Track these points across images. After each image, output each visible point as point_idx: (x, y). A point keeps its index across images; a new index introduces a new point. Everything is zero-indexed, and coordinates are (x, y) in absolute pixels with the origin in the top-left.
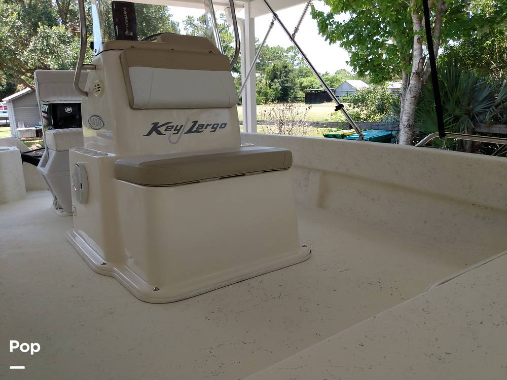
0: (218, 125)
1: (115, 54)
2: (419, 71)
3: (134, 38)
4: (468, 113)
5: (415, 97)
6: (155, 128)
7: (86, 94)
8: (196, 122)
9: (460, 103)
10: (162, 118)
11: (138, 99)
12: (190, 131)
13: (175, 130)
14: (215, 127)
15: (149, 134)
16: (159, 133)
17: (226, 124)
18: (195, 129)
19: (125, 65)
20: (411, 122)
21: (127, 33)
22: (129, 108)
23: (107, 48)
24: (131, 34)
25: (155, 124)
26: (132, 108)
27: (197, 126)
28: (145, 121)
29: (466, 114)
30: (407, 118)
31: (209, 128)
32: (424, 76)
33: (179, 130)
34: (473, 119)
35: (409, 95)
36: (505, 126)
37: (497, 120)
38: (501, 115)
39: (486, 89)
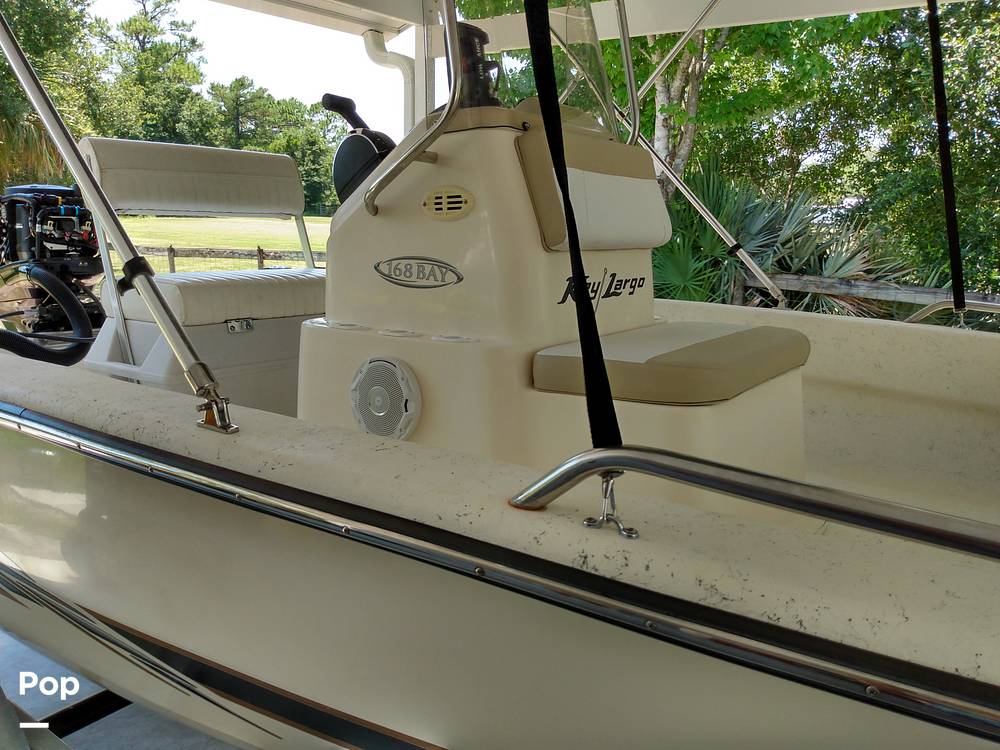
0: (636, 280)
3: (495, 101)
6: (571, 289)
7: (376, 210)
8: (614, 277)
13: (592, 291)
15: (563, 301)
17: (643, 279)
18: (612, 290)
22: (540, 249)
26: (548, 247)
27: (615, 283)
31: (628, 287)
33: (596, 292)
36: (795, 277)
37: (782, 266)
38: (791, 259)
39: (763, 214)
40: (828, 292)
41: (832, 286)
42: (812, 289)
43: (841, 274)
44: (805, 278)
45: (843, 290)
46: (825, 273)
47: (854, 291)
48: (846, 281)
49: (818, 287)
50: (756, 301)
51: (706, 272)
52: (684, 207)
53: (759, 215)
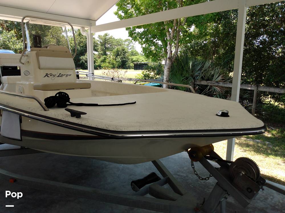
0: (68, 75)
1: (34, 53)
2: (170, 57)
3: (40, 47)
4: (192, 76)
5: (169, 68)
6: (47, 75)
7: (23, 64)
8: (60, 74)
9: (188, 72)
10: (49, 72)
11: (41, 66)
12: (58, 76)
13: (53, 76)
14: (67, 76)
15: (45, 77)
16: (48, 77)
17: (71, 75)
18: (60, 76)
19: (38, 55)
20: (168, 79)
21: (38, 45)
22: (39, 69)
23: (31, 51)
24: (40, 46)
25: (47, 74)
26: (39, 68)
27: (61, 75)
28: (43, 73)
29: (191, 76)
30: (166, 77)
31: (65, 76)
32: (173, 59)
33: (54, 76)
34: (194, 79)
35: (166, 67)
36: (206, 81)
37: (203, 79)
38: (204, 77)
39: (200, 66)
40: (213, 85)
41: (214, 83)
42: (210, 84)
43: (217, 80)
44: (208, 81)
45: (217, 84)
46: (213, 80)
47: (219, 85)
48: (217, 82)
49: (211, 84)
50: (197, 87)
51: (185, 80)
52: (177, 64)
53: (198, 66)
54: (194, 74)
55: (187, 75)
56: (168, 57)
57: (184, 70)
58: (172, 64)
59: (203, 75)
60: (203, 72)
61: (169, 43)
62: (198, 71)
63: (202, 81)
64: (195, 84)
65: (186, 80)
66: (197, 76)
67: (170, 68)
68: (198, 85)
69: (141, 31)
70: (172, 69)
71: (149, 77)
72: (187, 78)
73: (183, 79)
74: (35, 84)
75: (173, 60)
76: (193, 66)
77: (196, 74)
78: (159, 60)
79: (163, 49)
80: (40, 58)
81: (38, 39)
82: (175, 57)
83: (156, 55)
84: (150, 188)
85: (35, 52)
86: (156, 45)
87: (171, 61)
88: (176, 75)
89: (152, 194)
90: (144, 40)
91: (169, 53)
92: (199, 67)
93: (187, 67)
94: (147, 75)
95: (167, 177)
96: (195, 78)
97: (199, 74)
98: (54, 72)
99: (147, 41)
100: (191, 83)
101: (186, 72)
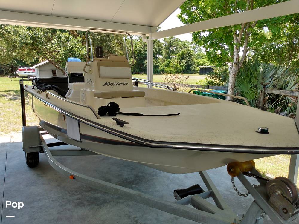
2: (237, 62)
3: (101, 57)
8: (118, 82)
10: (108, 81)
14: (124, 84)
15: (104, 85)
16: (107, 85)
17: (127, 83)
18: (118, 84)
19: (99, 65)
20: (233, 87)
21: (100, 55)
23: (94, 61)
26: (100, 77)
29: (261, 84)
31: (122, 84)
33: (113, 85)
35: (232, 73)
36: (278, 90)
37: (275, 87)
38: (277, 85)
39: (272, 72)
40: (287, 95)
41: (288, 93)
42: (283, 94)
44: (281, 90)
45: (291, 94)
46: (287, 89)
47: (294, 95)
48: (292, 92)
50: (268, 97)
51: (253, 88)
52: (244, 70)
53: (270, 72)
54: (264, 82)
55: (256, 83)
56: (234, 62)
57: (253, 76)
58: (239, 69)
59: (275, 83)
60: (275, 80)
61: (236, 47)
62: (269, 78)
63: (274, 90)
64: (265, 93)
65: (255, 88)
66: (268, 84)
67: (236, 74)
68: (269, 94)
69: (206, 35)
70: (238, 76)
71: (213, 84)
72: (256, 86)
73: (251, 87)
74: (95, 92)
75: (240, 65)
76: (264, 72)
77: (268, 81)
78: (224, 65)
79: (229, 53)
80: (101, 68)
81: (99, 49)
82: (242, 61)
83: (222, 60)
84: (192, 199)
85: (97, 62)
86: (221, 49)
87: (238, 66)
88: (243, 82)
89: (193, 205)
90: (208, 44)
91: (235, 57)
92: (271, 74)
93: (256, 73)
94: (211, 82)
95: (211, 190)
96: (265, 86)
97: (271, 81)
98: (112, 81)
99: (212, 45)
100: (261, 92)
101: (255, 79)
